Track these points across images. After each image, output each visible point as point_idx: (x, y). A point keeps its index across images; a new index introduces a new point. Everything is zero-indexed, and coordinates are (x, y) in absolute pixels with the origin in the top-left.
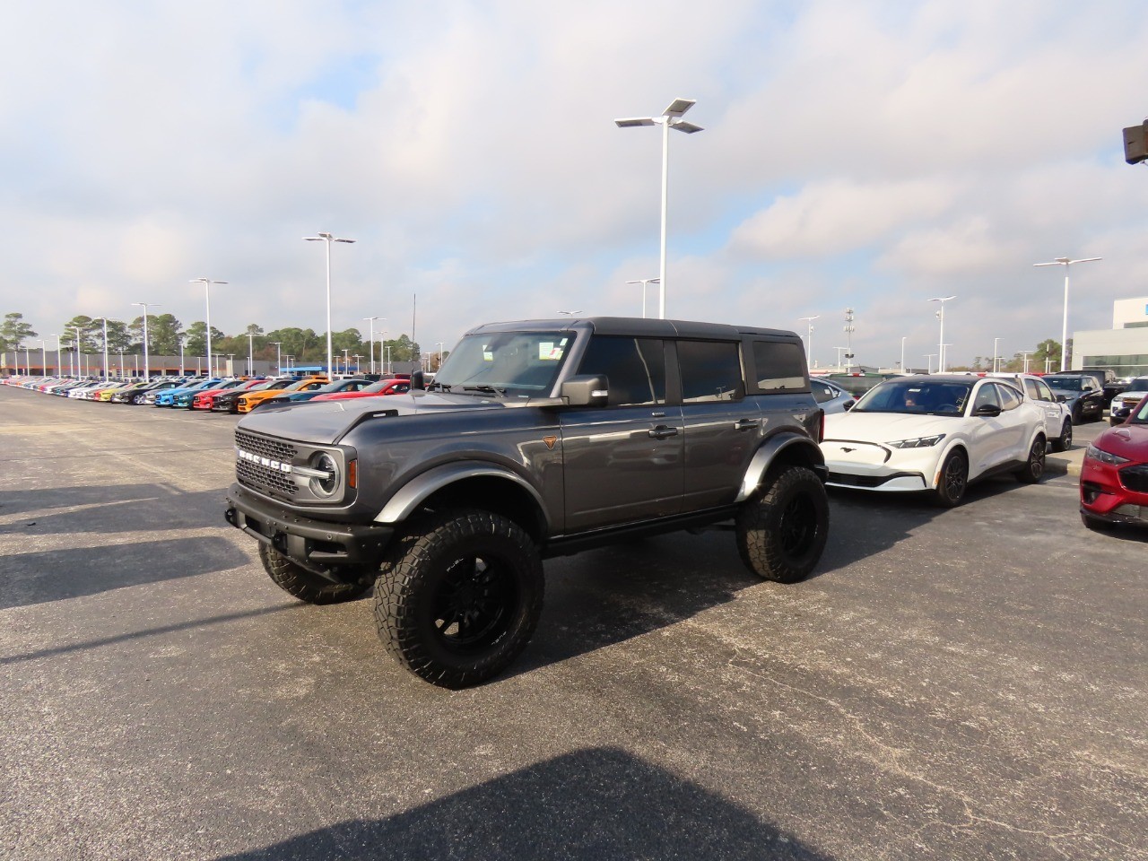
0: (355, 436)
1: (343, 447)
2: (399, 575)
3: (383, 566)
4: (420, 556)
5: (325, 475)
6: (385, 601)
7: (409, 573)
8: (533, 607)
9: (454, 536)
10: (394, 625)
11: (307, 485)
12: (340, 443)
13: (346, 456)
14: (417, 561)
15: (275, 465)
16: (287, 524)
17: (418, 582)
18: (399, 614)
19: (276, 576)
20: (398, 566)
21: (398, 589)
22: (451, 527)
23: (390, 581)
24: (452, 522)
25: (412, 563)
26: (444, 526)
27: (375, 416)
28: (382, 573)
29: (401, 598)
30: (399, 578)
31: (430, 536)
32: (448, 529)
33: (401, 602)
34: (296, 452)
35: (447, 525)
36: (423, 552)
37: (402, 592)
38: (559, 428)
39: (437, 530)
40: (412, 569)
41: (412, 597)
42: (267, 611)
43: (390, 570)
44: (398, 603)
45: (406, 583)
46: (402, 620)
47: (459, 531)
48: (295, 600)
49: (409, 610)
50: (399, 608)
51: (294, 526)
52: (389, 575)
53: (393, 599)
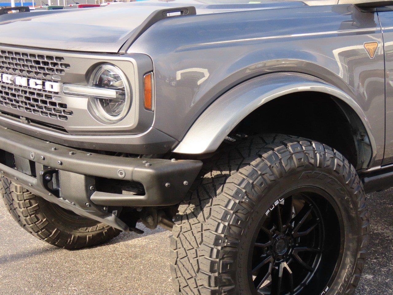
0: (148, 40)
1: (134, 56)
2: (209, 221)
3: (182, 209)
4: (236, 196)
5: (110, 93)
6: (192, 254)
7: (224, 219)
8: (359, 256)
9: (275, 170)
10: (206, 284)
11: (85, 107)
12: (129, 52)
13: (140, 68)
14: (232, 203)
15: (35, 84)
16: (60, 159)
17: (234, 229)
18: (212, 270)
19: (23, 218)
20: (206, 210)
21: (209, 237)
22: (269, 158)
23: (196, 229)
24: (270, 152)
25: (226, 206)
26: (260, 156)
27: (168, 15)
28: (181, 218)
29: (215, 251)
30: (211, 224)
31: (246, 170)
32: (266, 161)
33: (214, 256)
34: (67, 65)
35: (265, 155)
36: (238, 192)
37: (216, 243)
38: (380, 31)
39: (254, 163)
40: (226, 214)
41: (228, 249)
42: (15, 257)
43: (194, 214)
44: (211, 257)
45: (220, 230)
46: (216, 278)
47: (281, 163)
48: (44, 244)
49: (225, 266)
50: (213, 264)
51: (70, 160)
52: (192, 221)
53: (204, 251)
